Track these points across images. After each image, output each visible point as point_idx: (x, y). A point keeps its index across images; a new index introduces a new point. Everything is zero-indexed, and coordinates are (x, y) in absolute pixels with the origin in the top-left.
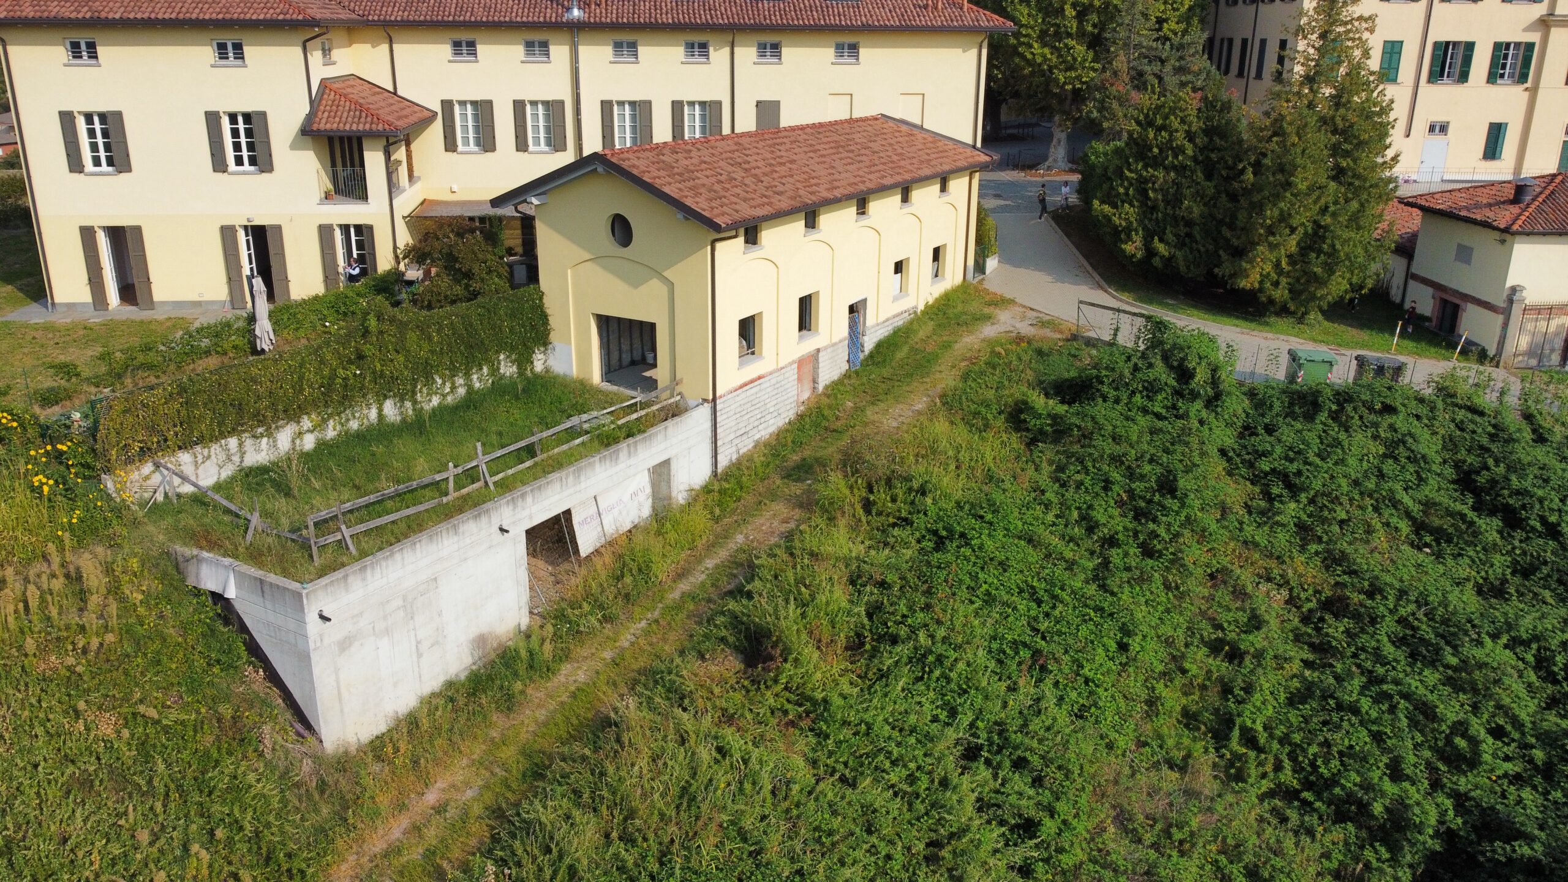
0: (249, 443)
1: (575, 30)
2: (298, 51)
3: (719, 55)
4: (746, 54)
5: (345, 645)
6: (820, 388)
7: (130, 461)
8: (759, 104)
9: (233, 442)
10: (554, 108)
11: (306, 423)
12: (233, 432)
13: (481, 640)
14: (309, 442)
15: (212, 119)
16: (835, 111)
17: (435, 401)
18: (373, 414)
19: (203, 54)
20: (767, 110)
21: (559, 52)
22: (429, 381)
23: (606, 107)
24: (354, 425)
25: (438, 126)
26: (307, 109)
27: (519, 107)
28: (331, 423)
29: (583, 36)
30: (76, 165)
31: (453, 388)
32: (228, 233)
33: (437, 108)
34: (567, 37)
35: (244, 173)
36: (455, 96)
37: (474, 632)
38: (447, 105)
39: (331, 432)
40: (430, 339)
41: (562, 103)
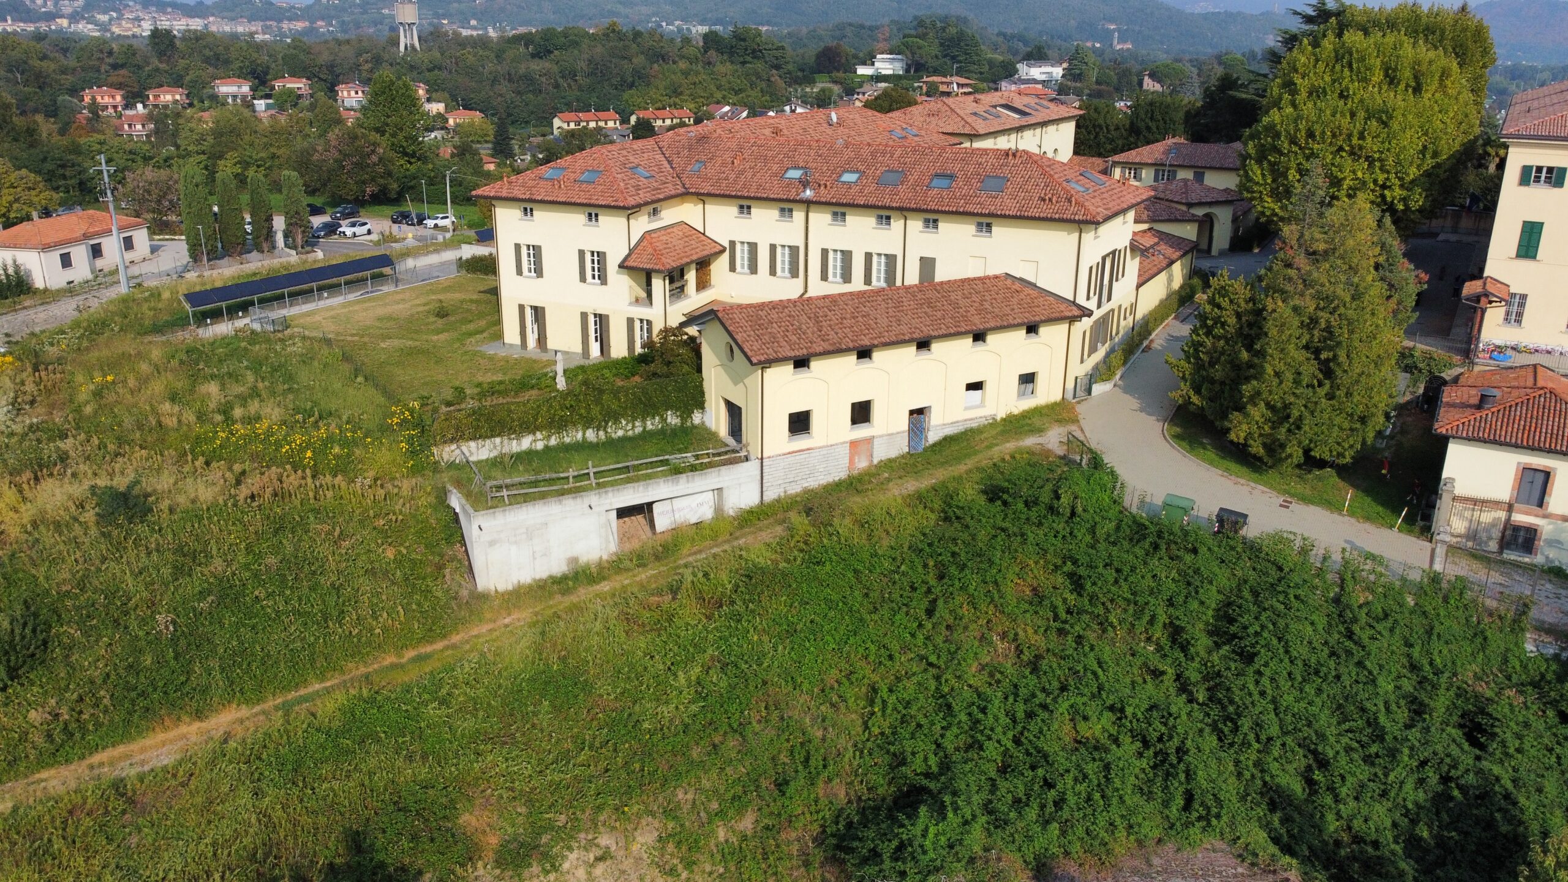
0: (506, 441)
1: (808, 204)
2: (624, 220)
3: (897, 224)
4: (915, 225)
5: (492, 543)
6: (875, 462)
7: (445, 442)
8: (921, 258)
9: (498, 440)
10: (794, 250)
11: (539, 435)
12: (499, 435)
13: (574, 560)
14: (540, 446)
15: (582, 253)
16: (972, 270)
17: (620, 433)
18: (580, 436)
19: (578, 219)
20: (927, 265)
21: (799, 215)
22: (617, 421)
23: (825, 253)
24: (567, 440)
25: (726, 255)
26: (627, 252)
27: (773, 248)
28: (554, 437)
29: (812, 207)
30: (519, 272)
31: (634, 427)
32: (584, 316)
33: (727, 245)
34: (804, 207)
35: (594, 284)
36: (737, 238)
37: (571, 554)
38: (732, 244)
39: (553, 441)
40: (619, 400)
41: (798, 247)
